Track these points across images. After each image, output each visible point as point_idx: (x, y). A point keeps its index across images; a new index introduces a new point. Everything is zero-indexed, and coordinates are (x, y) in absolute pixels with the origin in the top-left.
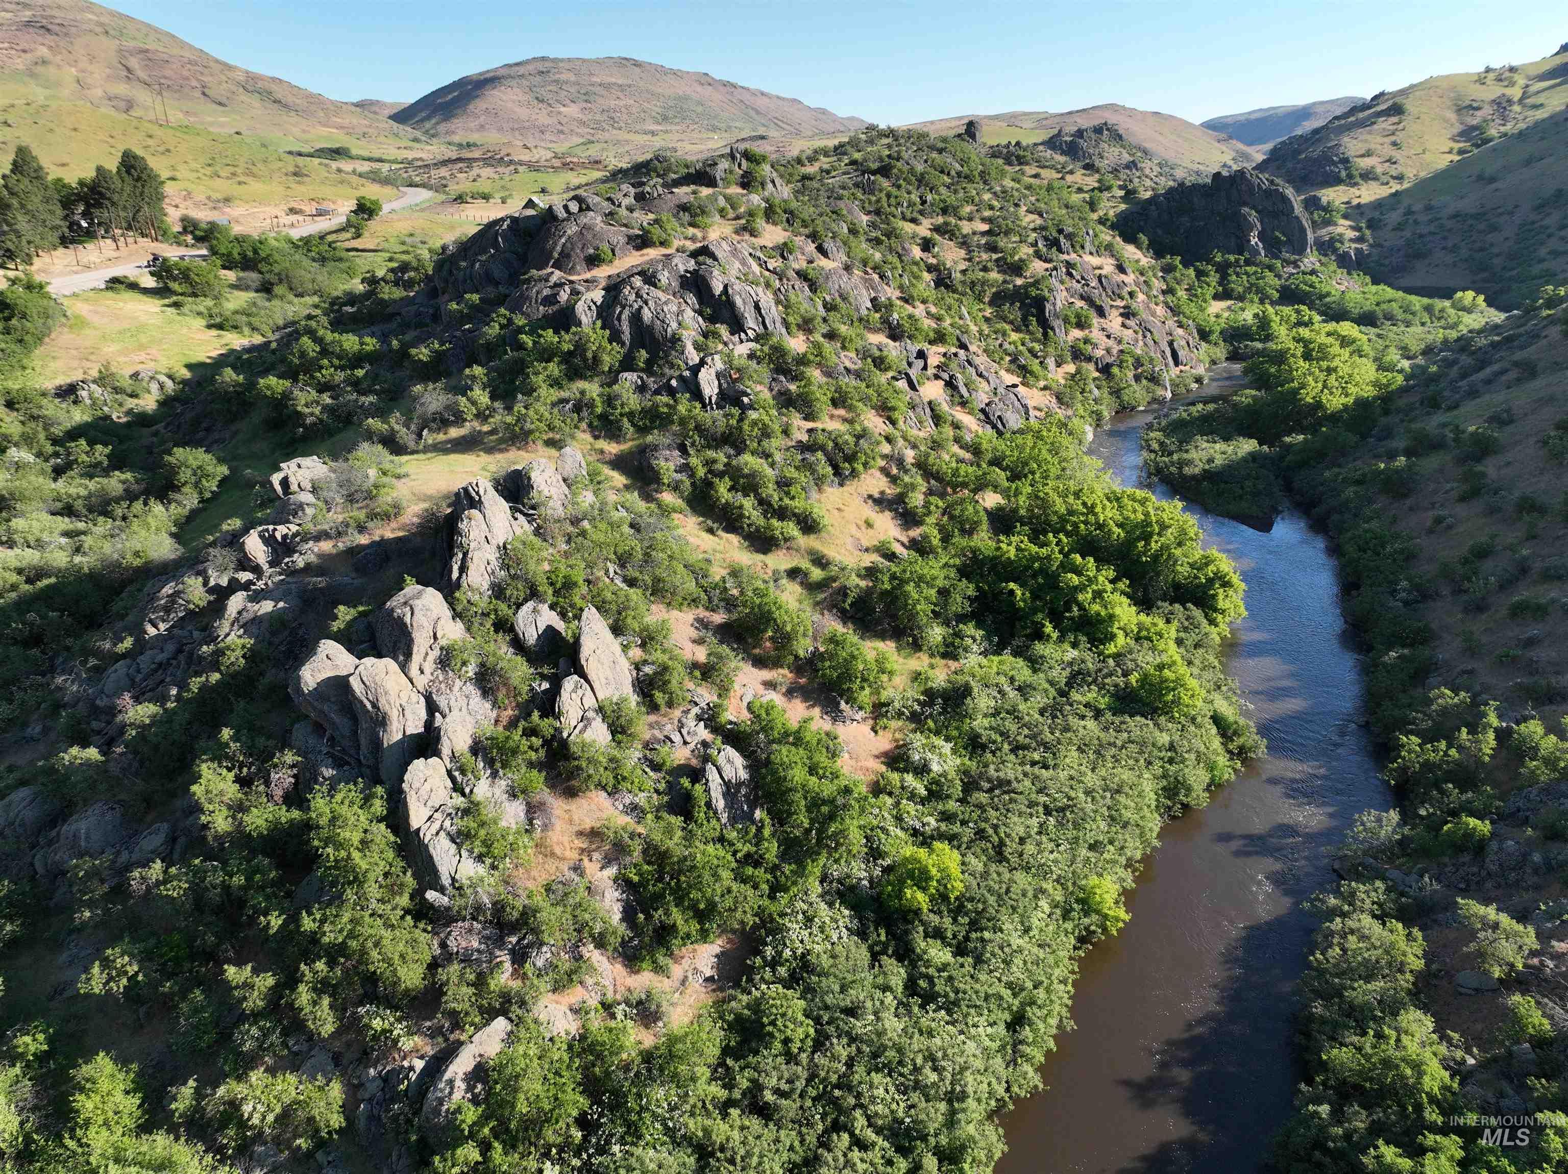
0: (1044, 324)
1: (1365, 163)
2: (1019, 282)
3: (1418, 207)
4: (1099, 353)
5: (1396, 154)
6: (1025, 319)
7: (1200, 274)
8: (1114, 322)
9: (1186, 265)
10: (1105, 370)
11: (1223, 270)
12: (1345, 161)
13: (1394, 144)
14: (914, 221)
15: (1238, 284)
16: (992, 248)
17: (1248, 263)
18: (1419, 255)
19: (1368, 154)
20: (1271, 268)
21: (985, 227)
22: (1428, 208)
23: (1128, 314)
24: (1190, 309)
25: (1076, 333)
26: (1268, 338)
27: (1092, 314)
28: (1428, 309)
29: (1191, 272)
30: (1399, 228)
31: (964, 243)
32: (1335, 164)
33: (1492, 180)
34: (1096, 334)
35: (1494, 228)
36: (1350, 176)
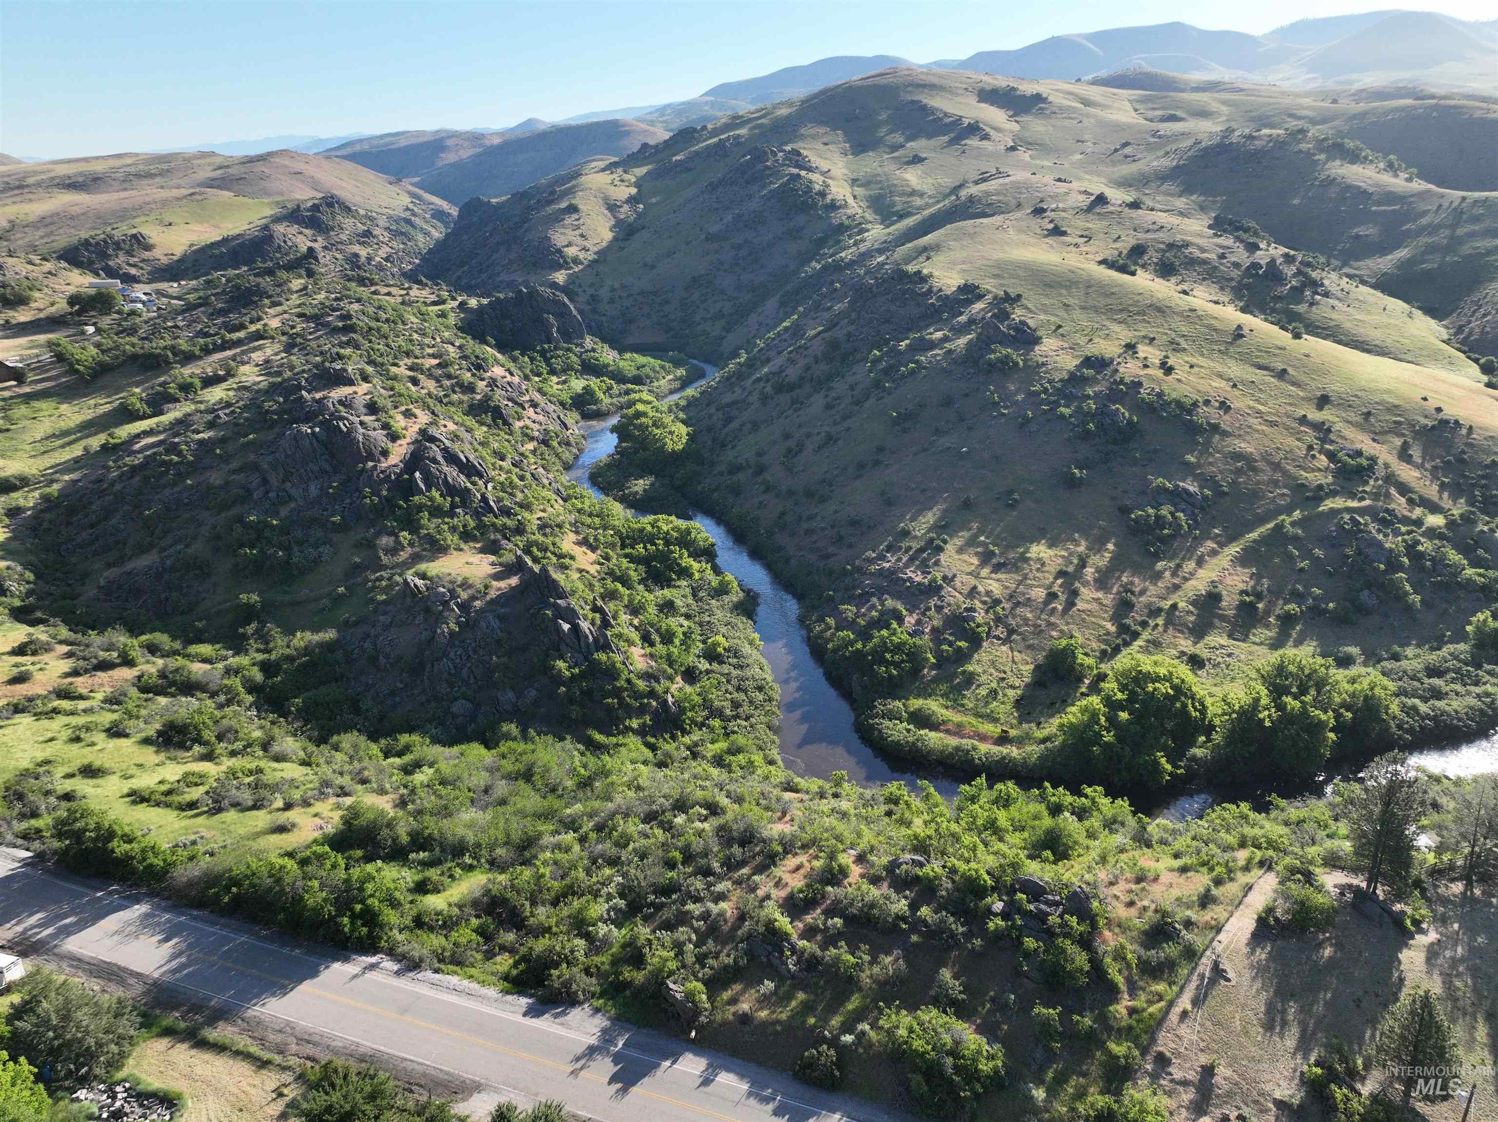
0: (506, 423)
1: (571, 251)
2: (478, 397)
3: (617, 285)
4: (536, 434)
5: (587, 244)
6: (494, 420)
7: (532, 359)
8: (531, 412)
9: (523, 355)
10: (545, 442)
11: (543, 353)
12: (559, 251)
13: (582, 236)
14: (395, 365)
15: (557, 363)
16: (449, 377)
17: (556, 348)
18: (631, 321)
19: (569, 245)
20: (569, 350)
21: (437, 361)
22: (623, 287)
23: (534, 405)
24: (547, 389)
25: (521, 424)
26: (596, 401)
27: (520, 410)
28: (663, 367)
29: (526, 359)
30: (612, 301)
31: (430, 376)
32: (553, 254)
33: (653, 267)
34: (528, 422)
35: (667, 302)
36: (566, 262)
